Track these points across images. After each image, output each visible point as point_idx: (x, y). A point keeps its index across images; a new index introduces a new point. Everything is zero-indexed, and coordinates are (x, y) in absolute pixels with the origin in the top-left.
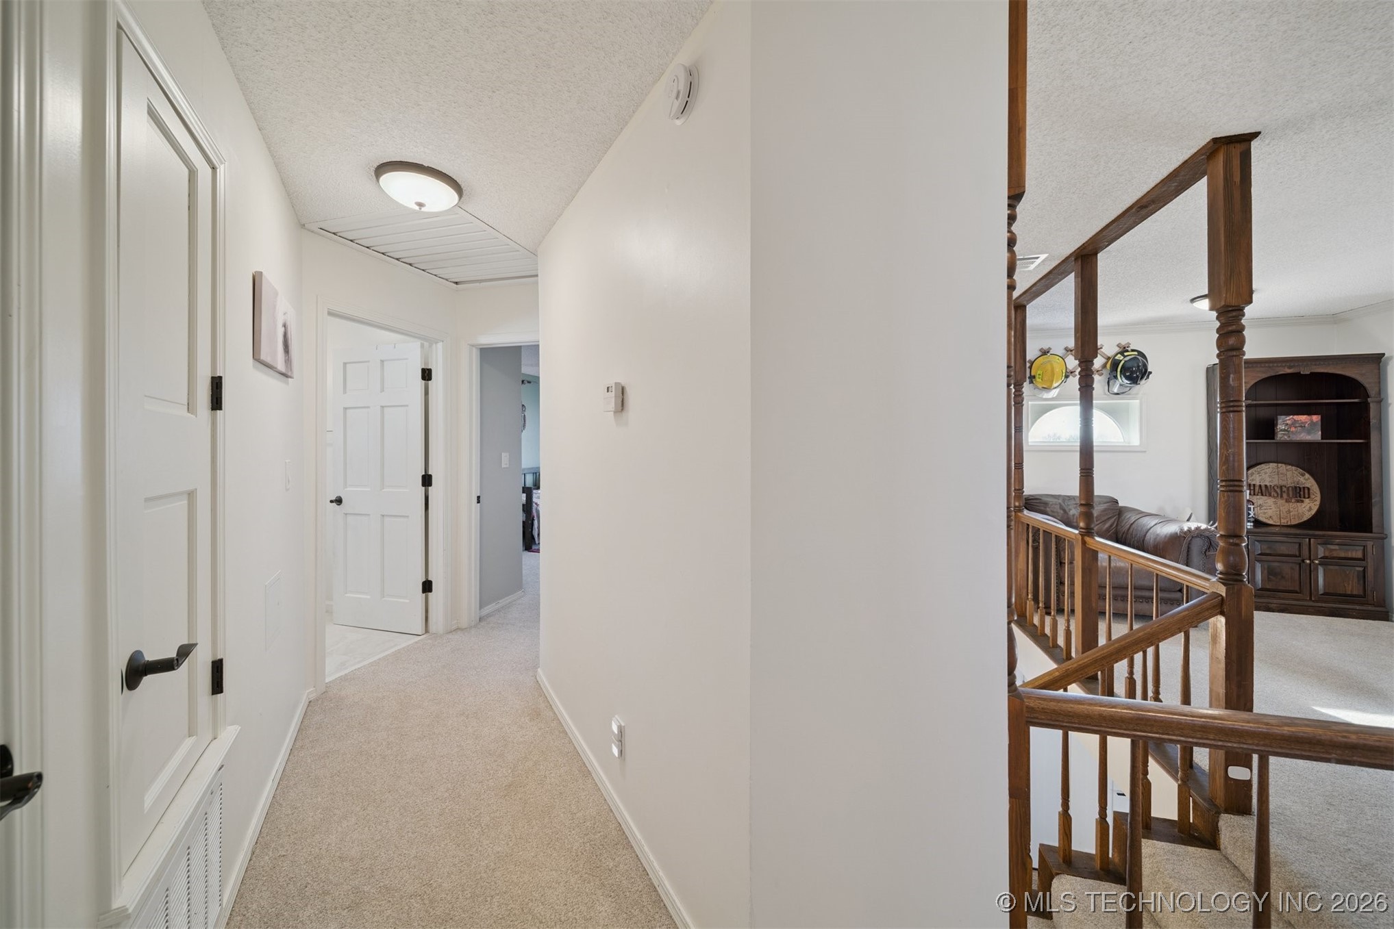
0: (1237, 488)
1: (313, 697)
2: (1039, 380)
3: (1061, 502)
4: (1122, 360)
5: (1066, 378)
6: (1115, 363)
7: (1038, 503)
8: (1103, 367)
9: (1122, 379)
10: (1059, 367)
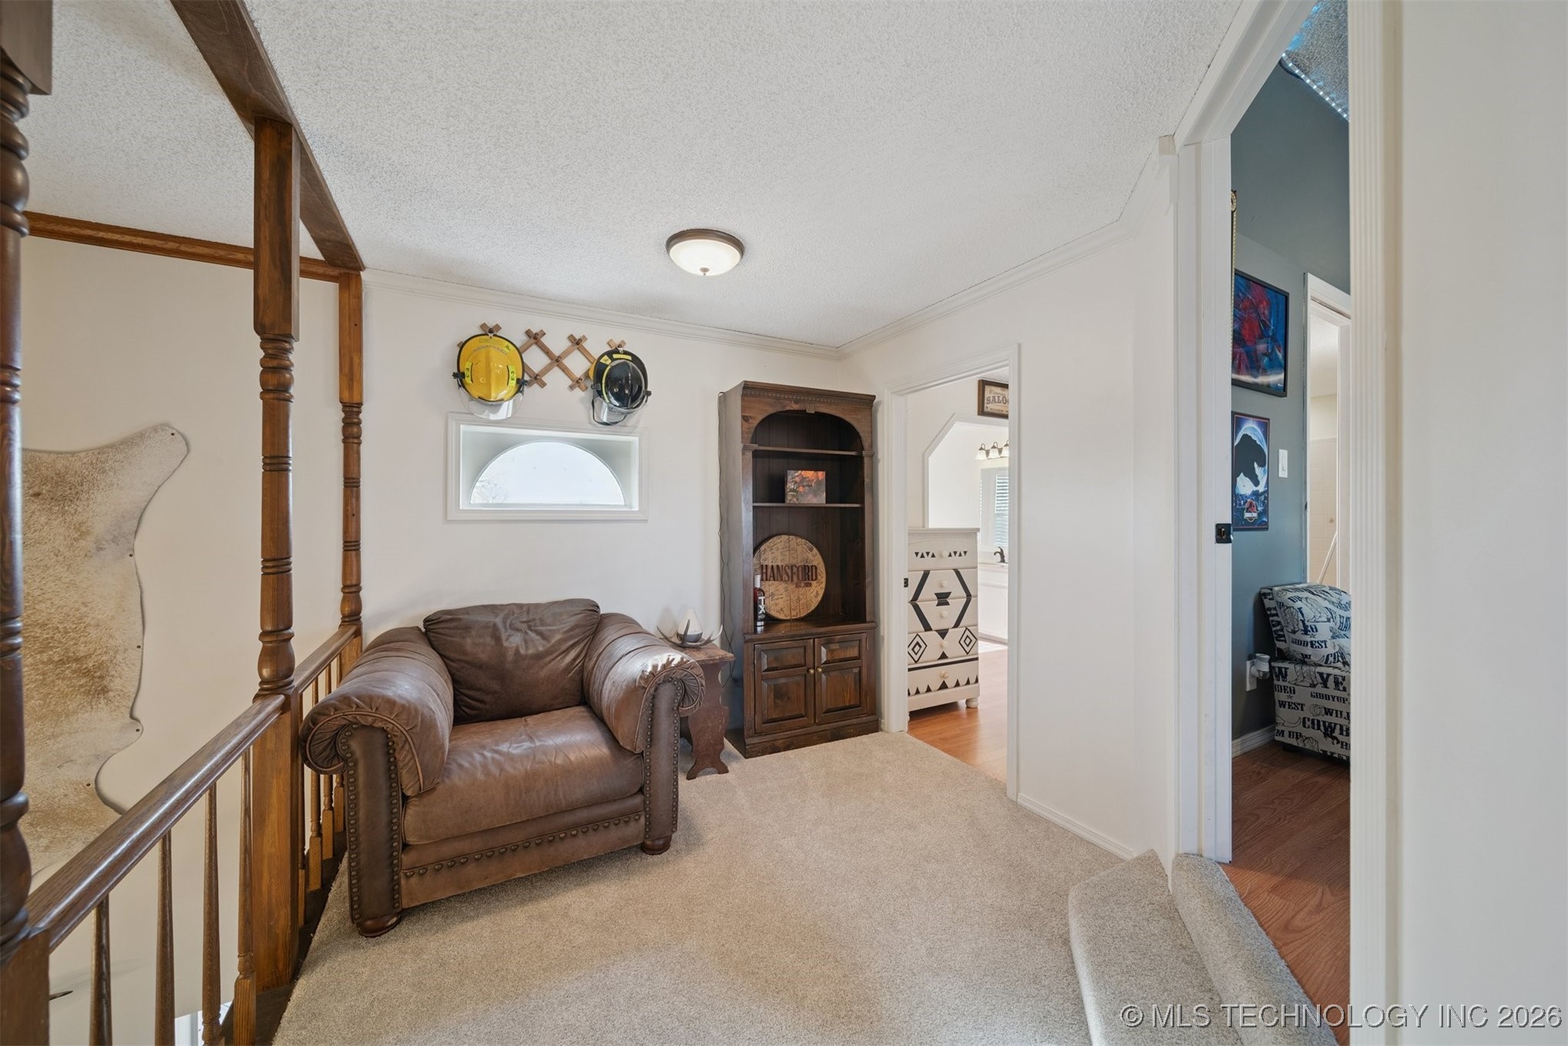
2: (468, 380)
3: (498, 620)
4: (608, 365)
5: (521, 384)
6: (599, 369)
7: (453, 629)
8: (587, 375)
9: (609, 398)
10: (501, 360)
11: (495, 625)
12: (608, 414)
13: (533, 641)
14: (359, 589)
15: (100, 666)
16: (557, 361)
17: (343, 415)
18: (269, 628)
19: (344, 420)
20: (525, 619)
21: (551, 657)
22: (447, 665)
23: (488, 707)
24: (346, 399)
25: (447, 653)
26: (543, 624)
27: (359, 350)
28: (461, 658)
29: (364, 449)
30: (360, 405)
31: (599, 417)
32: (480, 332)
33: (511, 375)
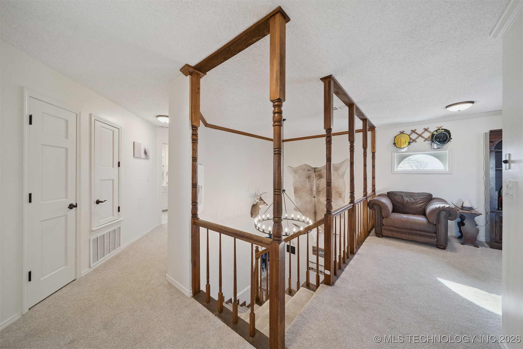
0: (330, 185)
1: (159, 225)
2: (396, 145)
3: (403, 195)
4: (435, 134)
5: (409, 143)
6: (433, 135)
7: (393, 195)
8: (429, 137)
9: (436, 142)
10: (405, 139)
11: (402, 195)
12: (437, 146)
13: (411, 199)
14: (375, 186)
15: (341, 193)
16: (420, 135)
17: (372, 154)
18: (364, 188)
19: (372, 155)
20: (410, 195)
21: (416, 204)
22: (391, 201)
23: (400, 211)
24: (373, 152)
25: (391, 199)
26: (414, 196)
27: (375, 142)
28: (394, 200)
29: (376, 160)
30: (375, 152)
31: (433, 147)
32: (400, 133)
33: (406, 142)
